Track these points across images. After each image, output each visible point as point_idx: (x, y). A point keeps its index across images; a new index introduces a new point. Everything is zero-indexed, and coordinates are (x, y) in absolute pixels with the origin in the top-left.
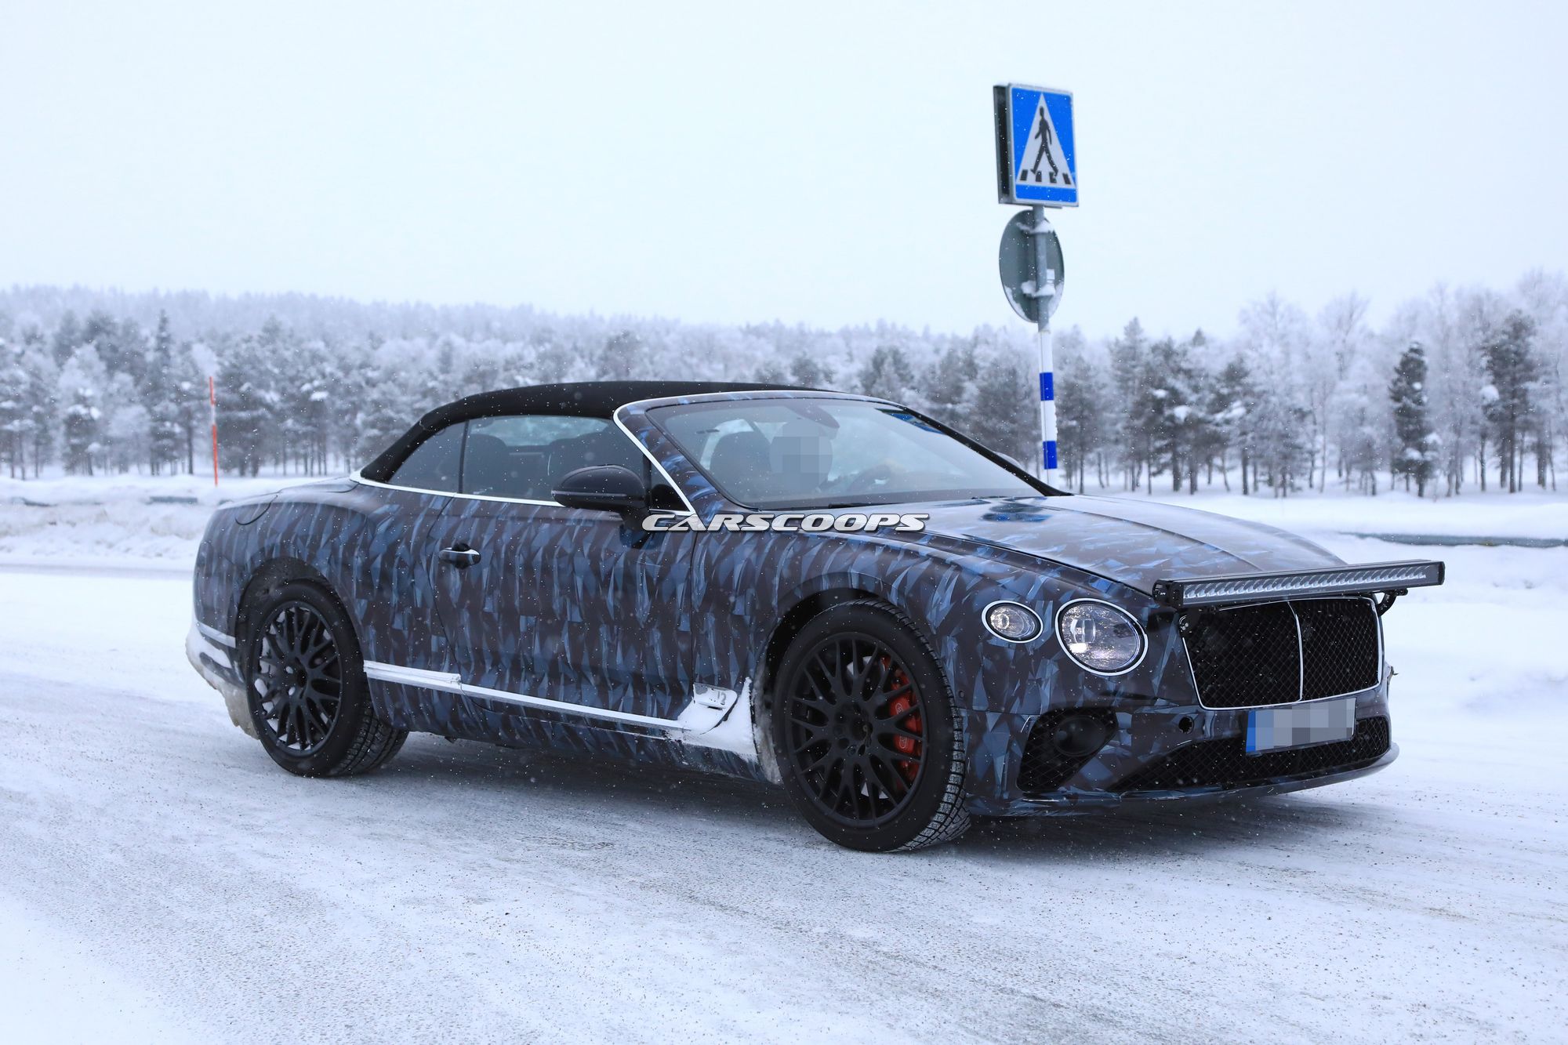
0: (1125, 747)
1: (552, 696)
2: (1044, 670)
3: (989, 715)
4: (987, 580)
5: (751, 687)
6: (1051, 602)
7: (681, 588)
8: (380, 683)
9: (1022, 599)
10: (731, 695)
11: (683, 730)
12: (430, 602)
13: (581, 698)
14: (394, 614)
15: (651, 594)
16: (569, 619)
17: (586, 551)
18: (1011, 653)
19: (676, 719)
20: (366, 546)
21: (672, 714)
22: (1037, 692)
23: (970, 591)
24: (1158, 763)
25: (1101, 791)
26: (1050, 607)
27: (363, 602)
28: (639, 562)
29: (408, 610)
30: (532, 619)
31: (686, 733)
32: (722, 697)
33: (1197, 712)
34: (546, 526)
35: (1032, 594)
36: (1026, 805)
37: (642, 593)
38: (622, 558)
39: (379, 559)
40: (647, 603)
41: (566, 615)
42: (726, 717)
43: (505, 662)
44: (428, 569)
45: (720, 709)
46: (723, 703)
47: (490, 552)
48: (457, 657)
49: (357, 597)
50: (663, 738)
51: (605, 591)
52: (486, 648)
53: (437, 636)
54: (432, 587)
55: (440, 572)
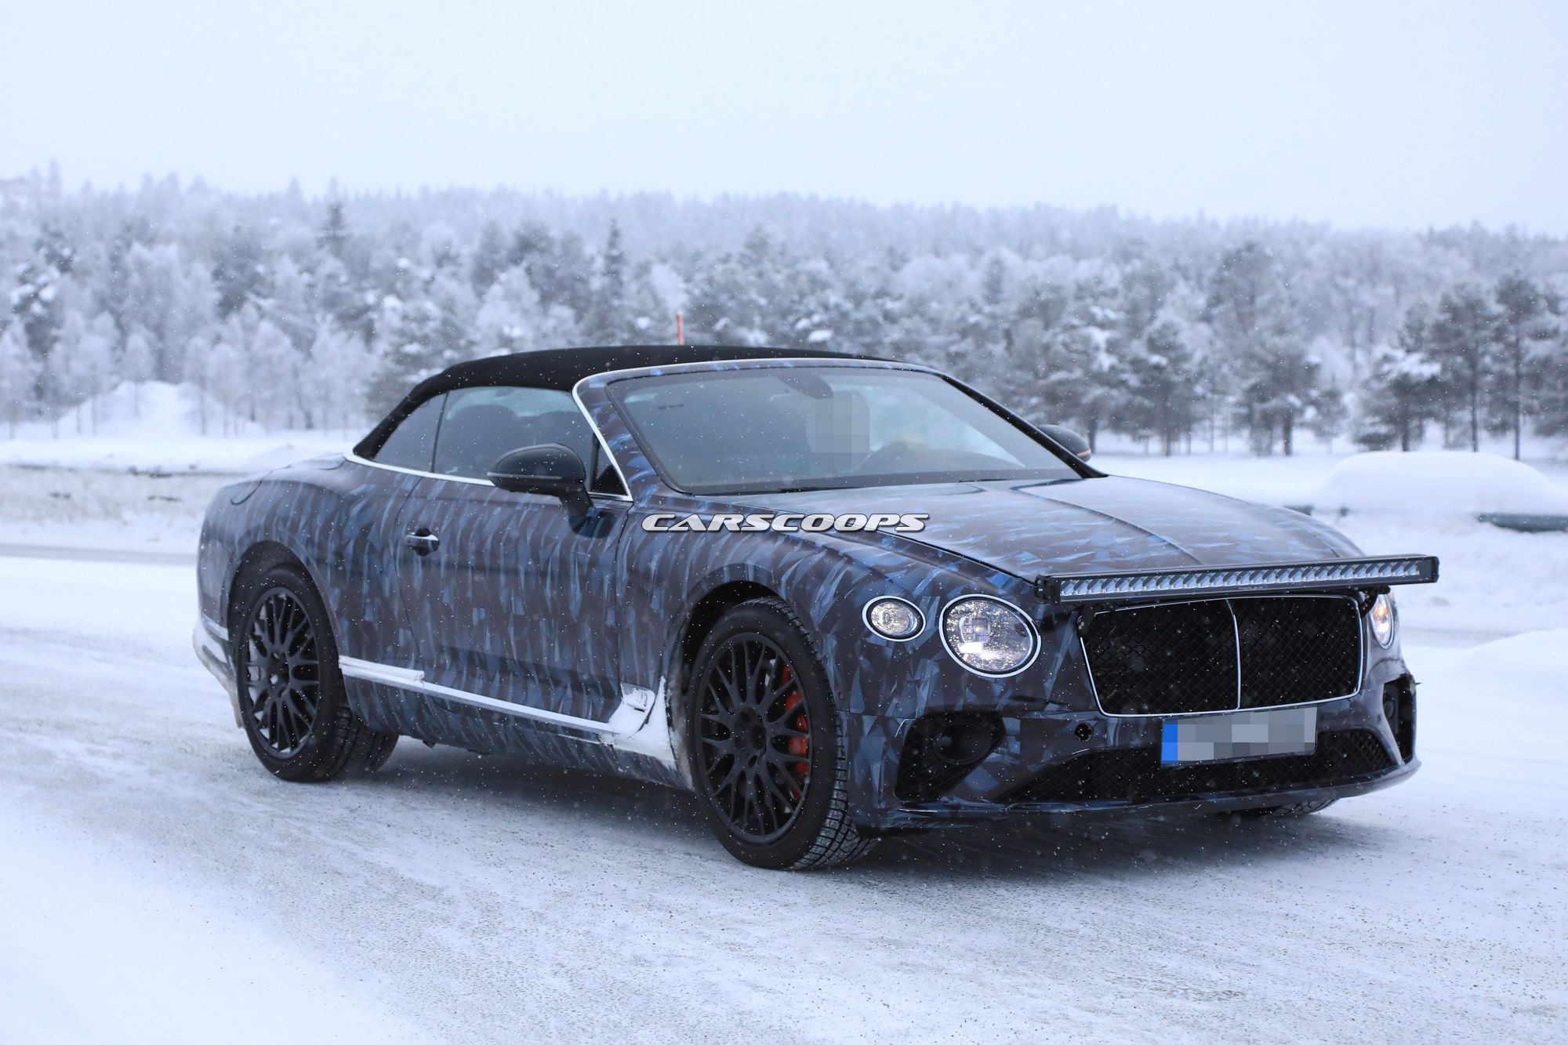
0: (1015, 756)
1: (501, 696)
2: (923, 670)
3: (865, 718)
4: (877, 574)
5: (666, 687)
6: (939, 597)
7: (607, 579)
8: (354, 680)
9: (908, 594)
10: (651, 696)
11: (613, 734)
12: (397, 593)
13: (527, 699)
14: (365, 604)
15: (582, 585)
16: (513, 612)
17: (529, 538)
18: (889, 652)
19: (609, 722)
20: (340, 530)
21: (603, 716)
22: (914, 696)
23: (856, 584)
24: (1050, 772)
25: (986, 803)
26: (936, 603)
27: (337, 591)
28: (572, 551)
29: (378, 601)
30: (483, 612)
31: (616, 737)
32: (644, 698)
33: (1096, 719)
34: (499, 509)
35: (919, 589)
36: (902, 815)
37: (575, 584)
38: (558, 547)
39: (351, 545)
40: (579, 595)
41: (511, 607)
42: (647, 720)
43: (462, 659)
44: (395, 556)
45: (644, 711)
46: (645, 704)
47: (447, 538)
48: (421, 652)
49: (331, 586)
50: (597, 742)
51: (544, 581)
52: (445, 641)
53: (405, 627)
54: (398, 575)
55: (405, 559)
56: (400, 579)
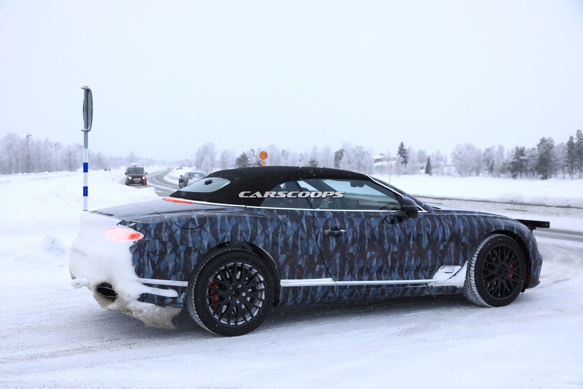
7: (440, 236)
8: (288, 288)
10: (458, 268)
11: (434, 282)
12: (318, 251)
13: (392, 278)
14: (299, 258)
15: (429, 238)
16: (392, 251)
19: (432, 279)
20: (284, 233)
21: (430, 277)
27: (284, 256)
29: (306, 256)
30: (374, 253)
31: (436, 283)
32: (452, 269)
37: (425, 239)
39: (291, 238)
40: (427, 242)
41: (390, 249)
42: (455, 275)
43: (356, 270)
44: (317, 239)
45: (452, 273)
46: (453, 271)
47: (351, 230)
48: (330, 271)
49: (281, 254)
50: (425, 286)
51: (409, 239)
52: (347, 266)
53: (320, 264)
54: (319, 246)
55: (324, 240)
56: (320, 247)
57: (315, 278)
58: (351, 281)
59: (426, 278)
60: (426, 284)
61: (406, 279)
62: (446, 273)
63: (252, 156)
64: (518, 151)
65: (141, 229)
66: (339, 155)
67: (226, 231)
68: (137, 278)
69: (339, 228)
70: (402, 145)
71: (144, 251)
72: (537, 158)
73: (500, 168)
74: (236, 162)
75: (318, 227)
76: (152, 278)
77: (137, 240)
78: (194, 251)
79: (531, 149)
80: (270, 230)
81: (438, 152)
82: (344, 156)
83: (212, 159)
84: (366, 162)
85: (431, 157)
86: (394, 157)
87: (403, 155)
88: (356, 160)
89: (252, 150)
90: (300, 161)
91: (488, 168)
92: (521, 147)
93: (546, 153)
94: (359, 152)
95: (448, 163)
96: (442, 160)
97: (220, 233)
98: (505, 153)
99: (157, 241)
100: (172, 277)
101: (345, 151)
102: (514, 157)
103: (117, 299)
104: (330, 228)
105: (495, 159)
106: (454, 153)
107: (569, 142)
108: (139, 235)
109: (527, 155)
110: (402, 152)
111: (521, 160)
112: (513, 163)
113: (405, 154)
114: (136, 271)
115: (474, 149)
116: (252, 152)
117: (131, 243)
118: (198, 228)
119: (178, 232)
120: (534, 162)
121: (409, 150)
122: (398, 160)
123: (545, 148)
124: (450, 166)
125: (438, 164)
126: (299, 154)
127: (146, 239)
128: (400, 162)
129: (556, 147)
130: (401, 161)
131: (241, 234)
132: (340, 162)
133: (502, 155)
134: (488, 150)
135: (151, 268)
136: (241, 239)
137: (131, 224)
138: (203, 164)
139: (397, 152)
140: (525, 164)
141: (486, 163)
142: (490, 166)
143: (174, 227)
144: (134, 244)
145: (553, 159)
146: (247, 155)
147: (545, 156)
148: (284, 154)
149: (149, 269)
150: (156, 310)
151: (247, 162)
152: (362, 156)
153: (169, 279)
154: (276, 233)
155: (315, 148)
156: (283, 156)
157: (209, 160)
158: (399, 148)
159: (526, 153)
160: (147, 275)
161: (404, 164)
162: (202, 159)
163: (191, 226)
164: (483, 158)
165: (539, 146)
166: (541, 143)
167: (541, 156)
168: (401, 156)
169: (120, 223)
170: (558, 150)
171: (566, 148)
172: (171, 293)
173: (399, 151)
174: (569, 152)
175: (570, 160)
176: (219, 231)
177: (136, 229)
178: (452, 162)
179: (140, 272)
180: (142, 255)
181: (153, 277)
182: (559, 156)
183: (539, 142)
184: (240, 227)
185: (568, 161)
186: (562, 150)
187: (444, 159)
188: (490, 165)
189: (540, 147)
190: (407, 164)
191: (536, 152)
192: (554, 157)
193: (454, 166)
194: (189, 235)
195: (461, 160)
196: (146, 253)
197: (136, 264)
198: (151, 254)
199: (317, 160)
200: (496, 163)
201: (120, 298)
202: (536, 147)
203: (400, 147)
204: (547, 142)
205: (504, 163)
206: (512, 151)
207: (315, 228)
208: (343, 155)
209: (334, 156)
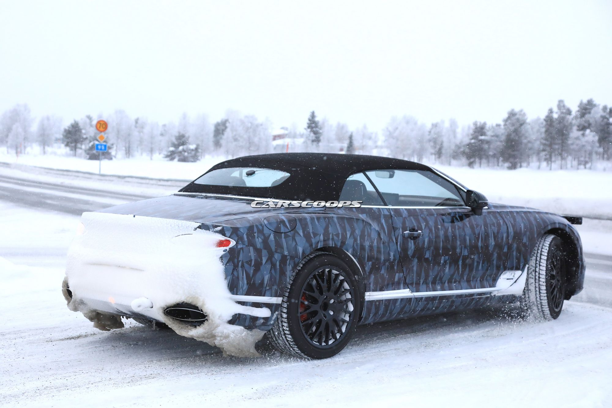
1: (451, 289)
5: (528, 268)
8: (372, 302)
10: (519, 273)
11: (496, 291)
12: (397, 257)
14: (382, 266)
15: (495, 240)
16: (463, 255)
19: (495, 287)
21: (493, 285)
27: (370, 263)
29: (387, 264)
30: (447, 257)
31: (499, 291)
32: (513, 274)
37: (492, 239)
38: (483, 227)
39: (375, 241)
40: (493, 243)
41: (462, 253)
42: (515, 282)
43: (430, 279)
44: (397, 243)
45: (512, 279)
46: (514, 276)
47: (427, 231)
48: (407, 281)
49: (367, 261)
50: (489, 296)
51: (478, 241)
52: (423, 274)
53: (399, 273)
54: (399, 250)
55: (403, 242)
56: (400, 252)
57: (394, 290)
58: (427, 291)
59: (490, 287)
60: (490, 293)
61: (473, 288)
62: (507, 279)
63: (89, 126)
64: (476, 128)
65: (231, 235)
66: (222, 127)
67: (318, 234)
68: (229, 295)
69: (416, 228)
70: (313, 115)
71: (238, 262)
72: (503, 138)
73: (452, 152)
74: (63, 135)
75: (397, 228)
76: (246, 294)
77: (228, 248)
78: (289, 259)
79: (494, 125)
80: (358, 232)
81: (365, 127)
82: (228, 130)
83: (25, 130)
84: (260, 139)
85: (354, 134)
86: (302, 133)
87: (314, 129)
88: (245, 136)
89: (89, 118)
90: (162, 135)
91: (435, 151)
92: (480, 123)
93: (516, 131)
94: (250, 125)
95: (379, 143)
96: (370, 138)
97: (313, 237)
98: (459, 130)
99: (251, 249)
100: (267, 293)
101: (229, 123)
102: (471, 137)
103: (206, 323)
104: (408, 229)
105: (445, 139)
106: (387, 128)
107: (547, 117)
108: (229, 242)
109: (490, 133)
110: (313, 125)
111: (481, 140)
112: (469, 145)
113: (317, 129)
114: (228, 286)
115: (416, 123)
116: (88, 121)
117: (221, 251)
118: (291, 231)
119: (272, 237)
120: (499, 144)
121: (323, 123)
122: (307, 138)
123: (513, 125)
124: (381, 147)
125: (364, 144)
126: (161, 124)
127: (239, 247)
128: (309, 139)
129: (529, 124)
130: (311, 138)
131: (333, 239)
132: (221, 138)
133: (454, 132)
134: (435, 126)
135: (245, 282)
136: (333, 244)
137: (216, 229)
138: (10, 137)
139: (306, 126)
140: (486, 146)
141: (432, 144)
142: (437, 149)
143: (266, 231)
144: (225, 253)
145: (525, 141)
146: (81, 125)
147: (513, 136)
148: (138, 125)
149: (243, 283)
150: (243, 335)
151: (80, 136)
152: (255, 131)
153: (264, 296)
154: (362, 236)
155: (185, 116)
156: (136, 127)
157: (20, 130)
158: (310, 120)
159: (488, 131)
160: (241, 290)
161: (315, 143)
162: (9, 130)
163: (283, 229)
164: (428, 137)
165: (506, 121)
166: (509, 118)
167: (509, 136)
168: (311, 131)
169: (200, 227)
170: (532, 129)
171: (542, 126)
172: (264, 313)
173: (308, 124)
174: (546, 131)
175: (547, 143)
176: (312, 235)
177: (224, 235)
178: (384, 141)
179: (233, 288)
180: (235, 267)
181: (248, 294)
182: (533, 137)
183: (506, 116)
184: (330, 229)
185: (545, 145)
186: (536, 128)
187: (373, 136)
188: (438, 147)
189: (507, 123)
190: (320, 144)
191: (502, 131)
192: (526, 138)
193: (387, 147)
194: (284, 240)
195: (397, 140)
196: (240, 264)
197: (229, 278)
198: (246, 265)
199: (187, 135)
200: (445, 144)
201: (210, 321)
202: (502, 123)
203: (311, 118)
204: (517, 116)
205: (456, 146)
206: (469, 127)
207: (395, 229)
208: (226, 128)
209: (212, 128)
